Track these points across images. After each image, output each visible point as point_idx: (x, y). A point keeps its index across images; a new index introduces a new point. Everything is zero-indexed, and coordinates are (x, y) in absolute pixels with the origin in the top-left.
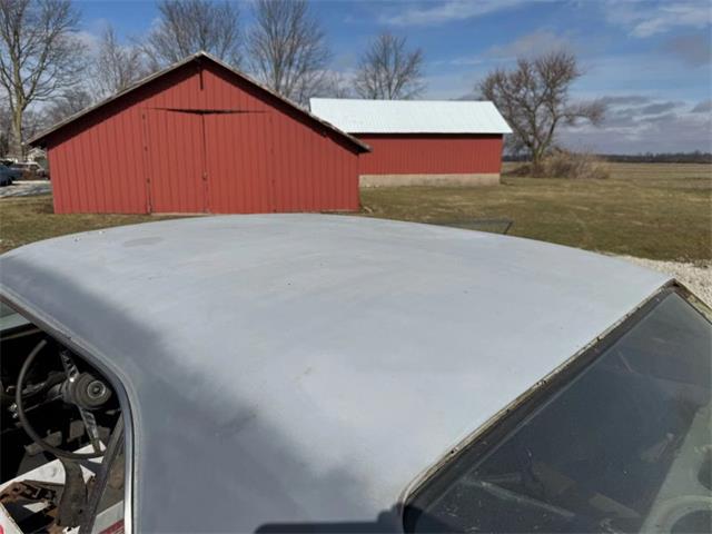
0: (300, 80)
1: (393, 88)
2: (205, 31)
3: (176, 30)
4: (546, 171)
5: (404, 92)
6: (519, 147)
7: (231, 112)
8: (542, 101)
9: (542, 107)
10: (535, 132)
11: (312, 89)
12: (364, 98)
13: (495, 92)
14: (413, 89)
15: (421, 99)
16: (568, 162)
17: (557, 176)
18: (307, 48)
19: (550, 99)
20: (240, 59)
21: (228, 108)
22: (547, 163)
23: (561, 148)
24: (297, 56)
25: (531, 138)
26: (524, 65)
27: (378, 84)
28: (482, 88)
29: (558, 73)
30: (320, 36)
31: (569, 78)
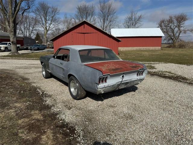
0: (109, 24)
1: (134, 25)
2: (87, 13)
3: (80, 13)
4: (177, 46)
5: (137, 26)
6: (169, 40)
7: (90, 33)
8: (176, 27)
9: (176, 28)
10: (174, 35)
11: (112, 26)
12: (126, 28)
13: (162, 25)
14: (139, 25)
15: (142, 28)
16: (183, 44)
17: (179, 48)
18: (112, 16)
19: (179, 27)
20: (95, 19)
21: (89, 32)
22: (177, 44)
23: (182, 40)
24: (109, 18)
25: (173, 37)
26: (171, 17)
27: (129, 24)
28: (159, 24)
29: (181, 19)
30: (115, 13)
31: (185, 20)
